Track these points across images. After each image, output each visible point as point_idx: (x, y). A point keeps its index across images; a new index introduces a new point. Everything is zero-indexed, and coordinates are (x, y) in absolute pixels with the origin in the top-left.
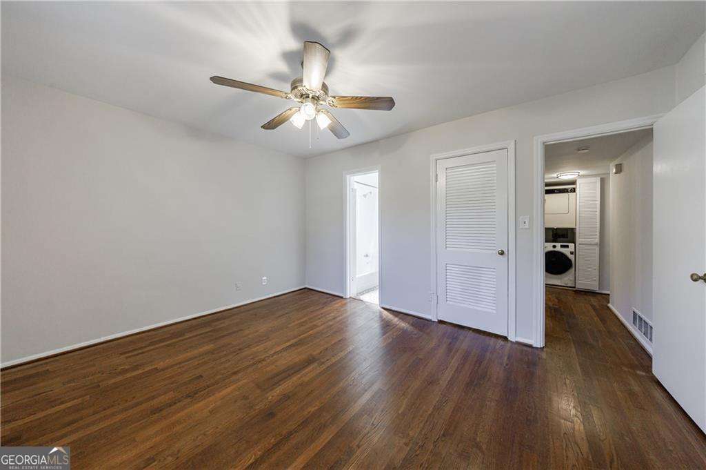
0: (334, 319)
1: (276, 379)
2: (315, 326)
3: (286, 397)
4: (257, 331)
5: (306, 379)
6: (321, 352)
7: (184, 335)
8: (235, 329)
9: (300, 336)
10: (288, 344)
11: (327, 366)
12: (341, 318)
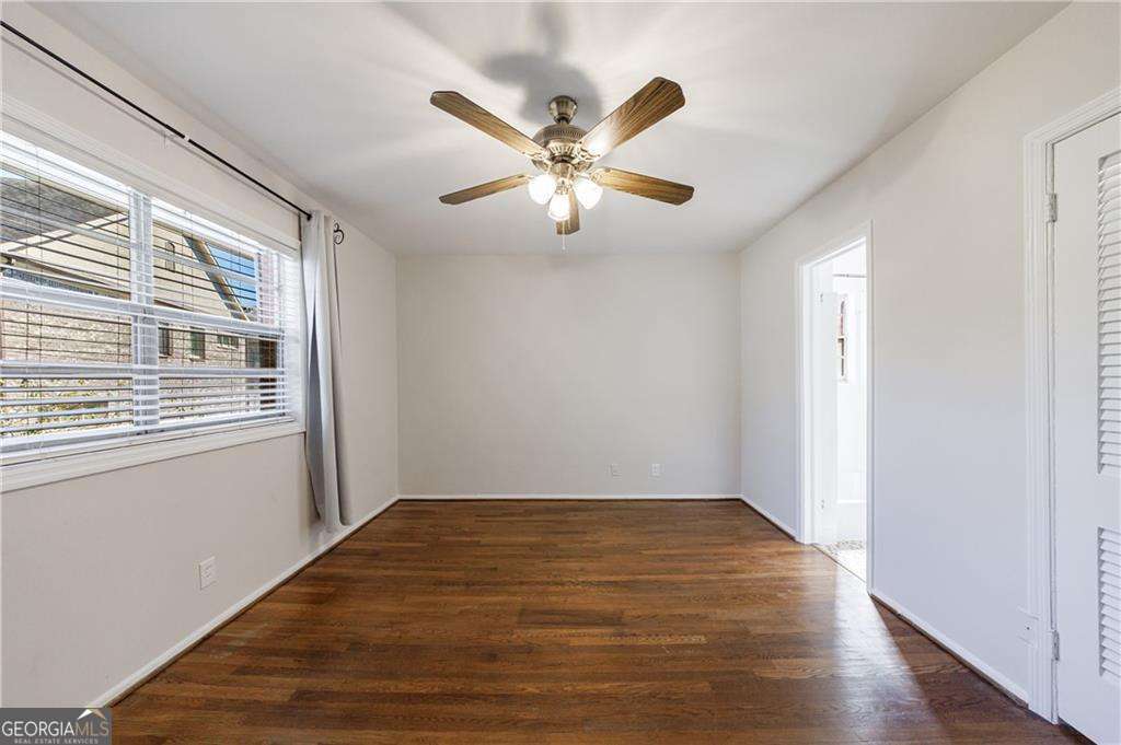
0: (728, 572)
1: (548, 618)
2: (683, 571)
3: (529, 650)
4: (598, 542)
5: (575, 642)
6: (639, 617)
7: (531, 515)
8: (580, 529)
9: (640, 574)
10: (613, 578)
11: (623, 643)
12: (744, 576)
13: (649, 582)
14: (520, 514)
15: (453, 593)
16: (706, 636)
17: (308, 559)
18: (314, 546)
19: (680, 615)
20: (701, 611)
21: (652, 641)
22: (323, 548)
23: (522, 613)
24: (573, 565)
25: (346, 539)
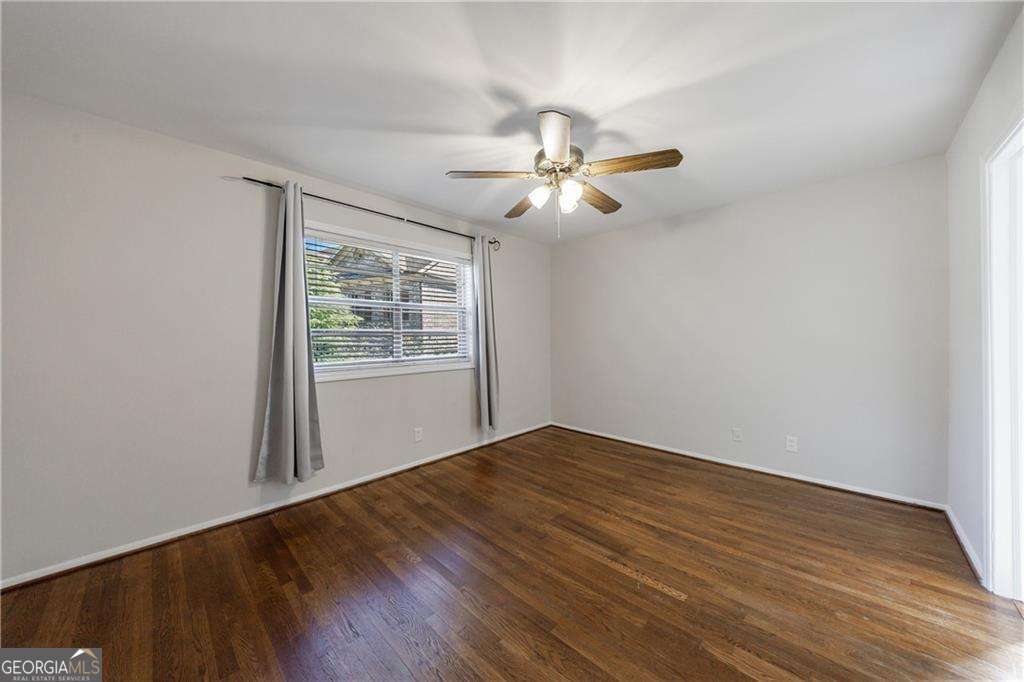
4: (673, 495)
6: (645, 557)
9: (685, 531)
10: (655, 524)
13: (685, 539)
14: (625, 455)
15: (532, 489)
16: (689, 597)
17: (476, 445)
18: (480, 440)
19: (685, 573)
20: (709, 579)
21: (634, 575)
22: (486, 442)
23: (561, 516)
24: (630, 503)
25: (503, 441)
